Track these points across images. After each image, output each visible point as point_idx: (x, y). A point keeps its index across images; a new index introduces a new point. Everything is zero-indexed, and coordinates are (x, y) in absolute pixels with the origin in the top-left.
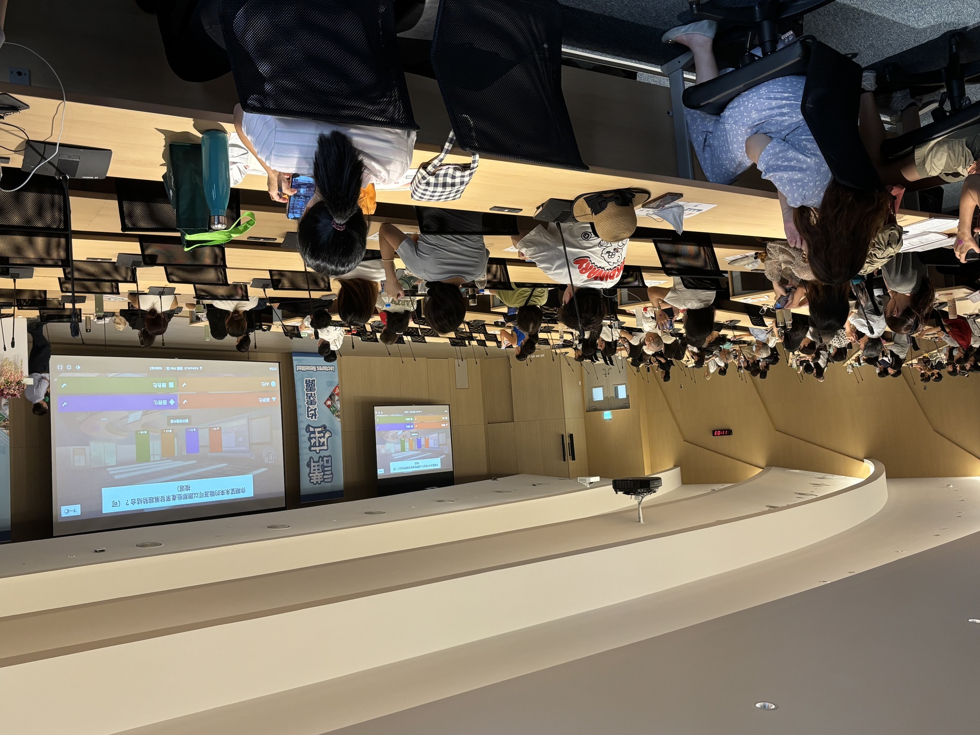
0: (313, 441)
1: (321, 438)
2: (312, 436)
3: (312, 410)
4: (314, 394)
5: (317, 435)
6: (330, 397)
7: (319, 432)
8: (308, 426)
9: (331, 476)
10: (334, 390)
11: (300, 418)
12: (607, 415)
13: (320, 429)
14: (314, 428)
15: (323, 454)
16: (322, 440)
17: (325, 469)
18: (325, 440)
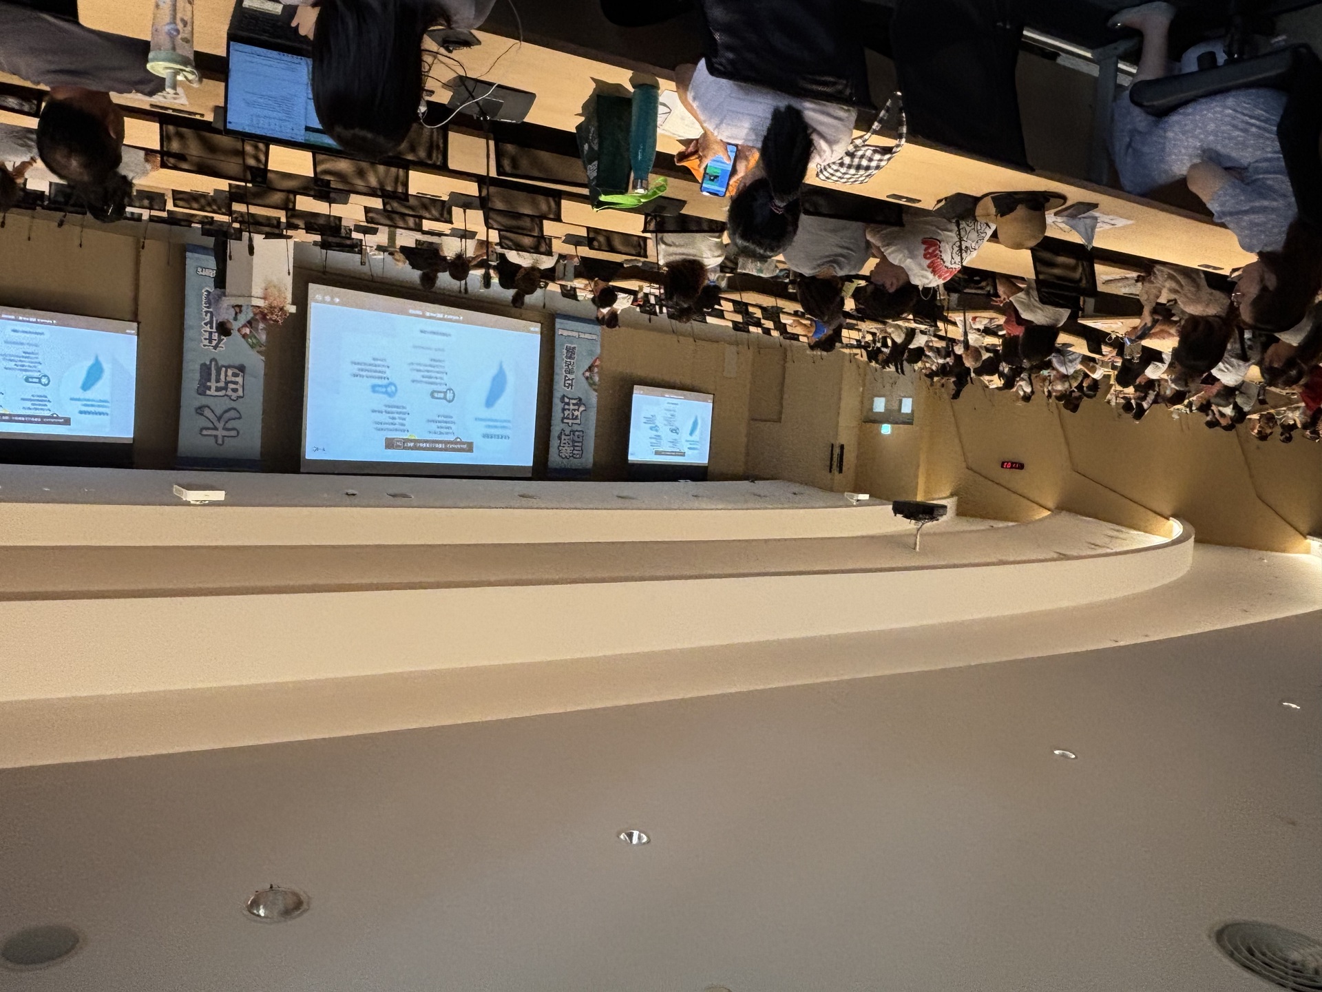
0: (566, 413)
1: (575, 410)
2: (566, 407)
3: (569, 379)
4: (573, 362)
5: (572, 407)
6: (590, 368)
7: (574, 404)
8: (564, 396)
9: (580, 452)
10: (595, 361)
11: (556, 387)
12: (886, 429)
13: (574, 401)
14: (569, 399)
15: (576, 427)
16: (576, 413)
17: (576, 444)
18: (579, 413)
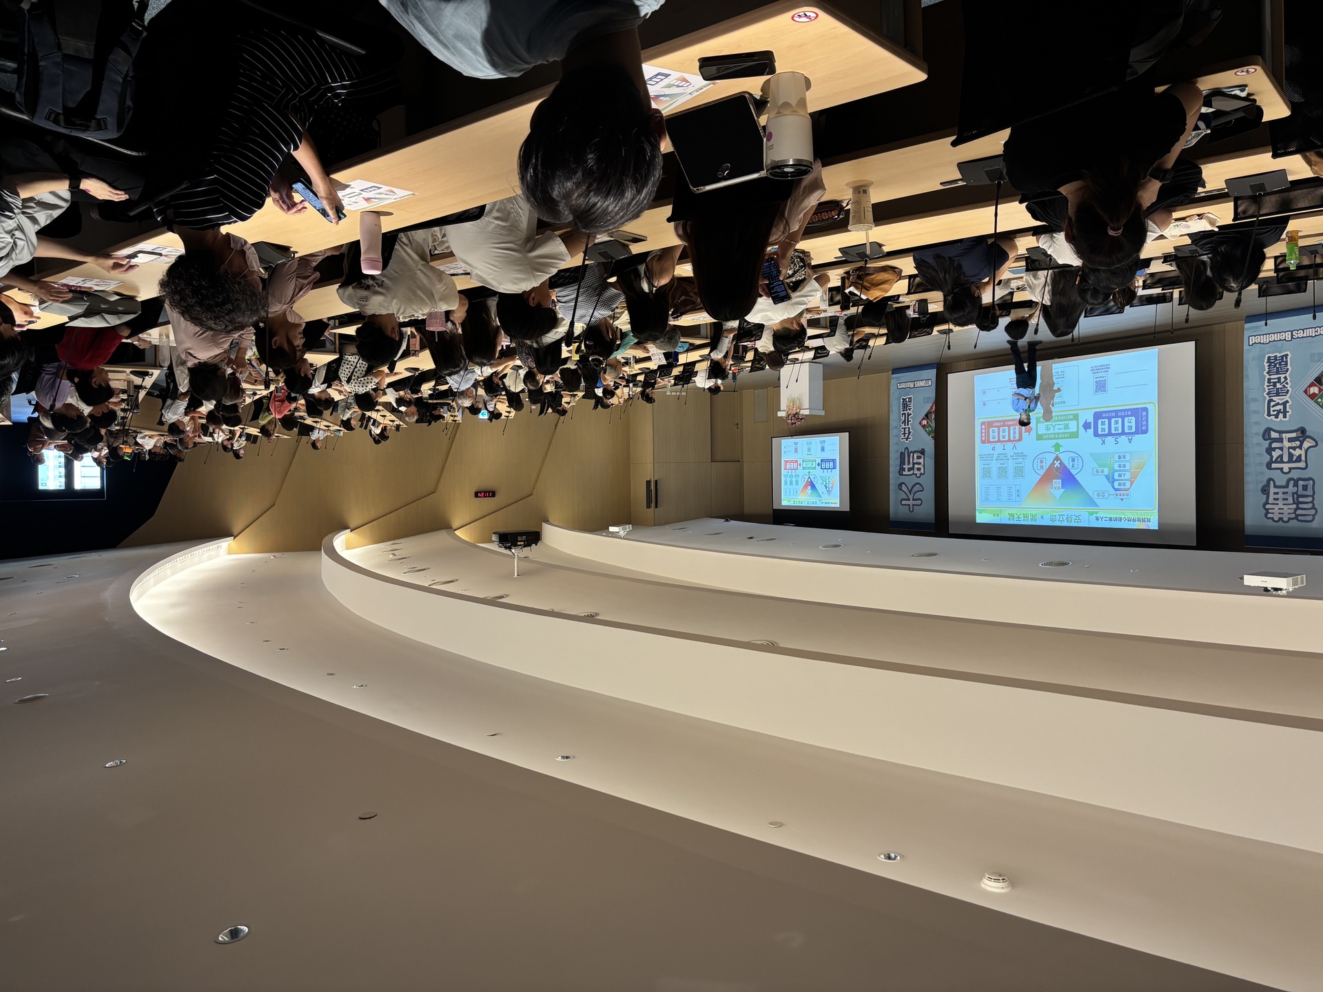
0: (1275, 454)
1: (1294, 448)
2: (1274, 445)
3: (1278, 404)
4: (1285, 378)
6: (1317, 379)
7: (1290, 440)
8: (1268, 430)
9: (1313, 512)
13: (1294, 435)
14: (1280, 432)
15: (1294, 474)
16: (1297, 452)
17: (1300, 500)
18: (1303, 452)
